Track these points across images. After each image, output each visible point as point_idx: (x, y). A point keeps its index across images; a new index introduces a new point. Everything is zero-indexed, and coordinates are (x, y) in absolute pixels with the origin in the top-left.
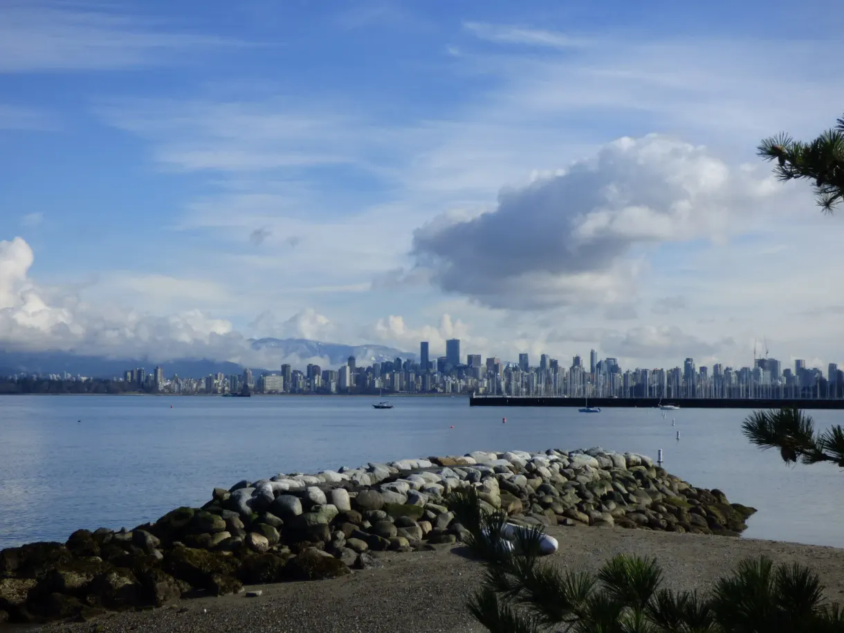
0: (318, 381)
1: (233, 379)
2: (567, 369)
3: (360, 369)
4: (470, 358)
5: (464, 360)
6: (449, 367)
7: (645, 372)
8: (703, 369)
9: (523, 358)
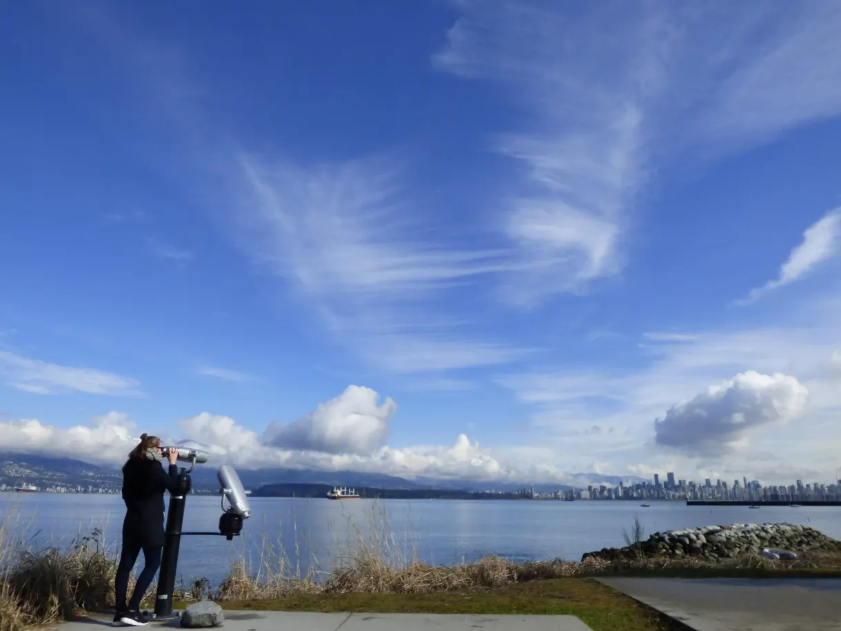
0: (606, 493)
1: (566, 494)
2: (732, 487)
3: (626, 488)
4: (680, 482)
5: (677, 483)
6: (670, 486)
7: (775, 488)
8: (808, 486)
9: (708, 481)
